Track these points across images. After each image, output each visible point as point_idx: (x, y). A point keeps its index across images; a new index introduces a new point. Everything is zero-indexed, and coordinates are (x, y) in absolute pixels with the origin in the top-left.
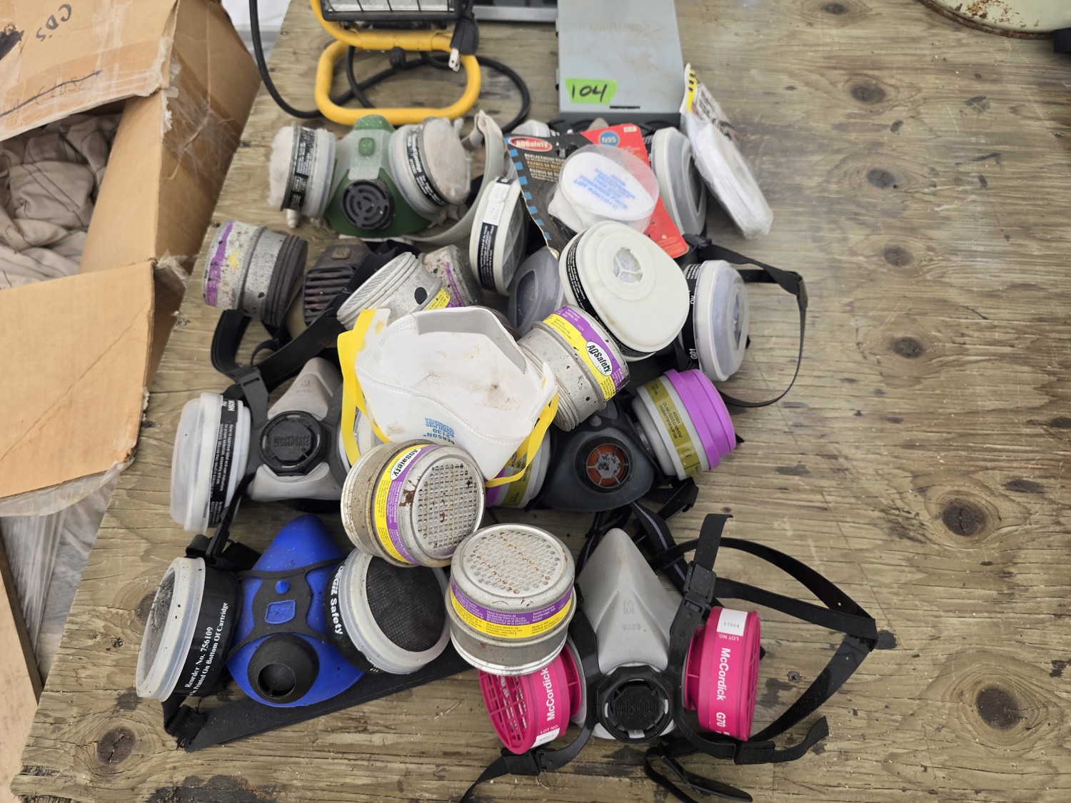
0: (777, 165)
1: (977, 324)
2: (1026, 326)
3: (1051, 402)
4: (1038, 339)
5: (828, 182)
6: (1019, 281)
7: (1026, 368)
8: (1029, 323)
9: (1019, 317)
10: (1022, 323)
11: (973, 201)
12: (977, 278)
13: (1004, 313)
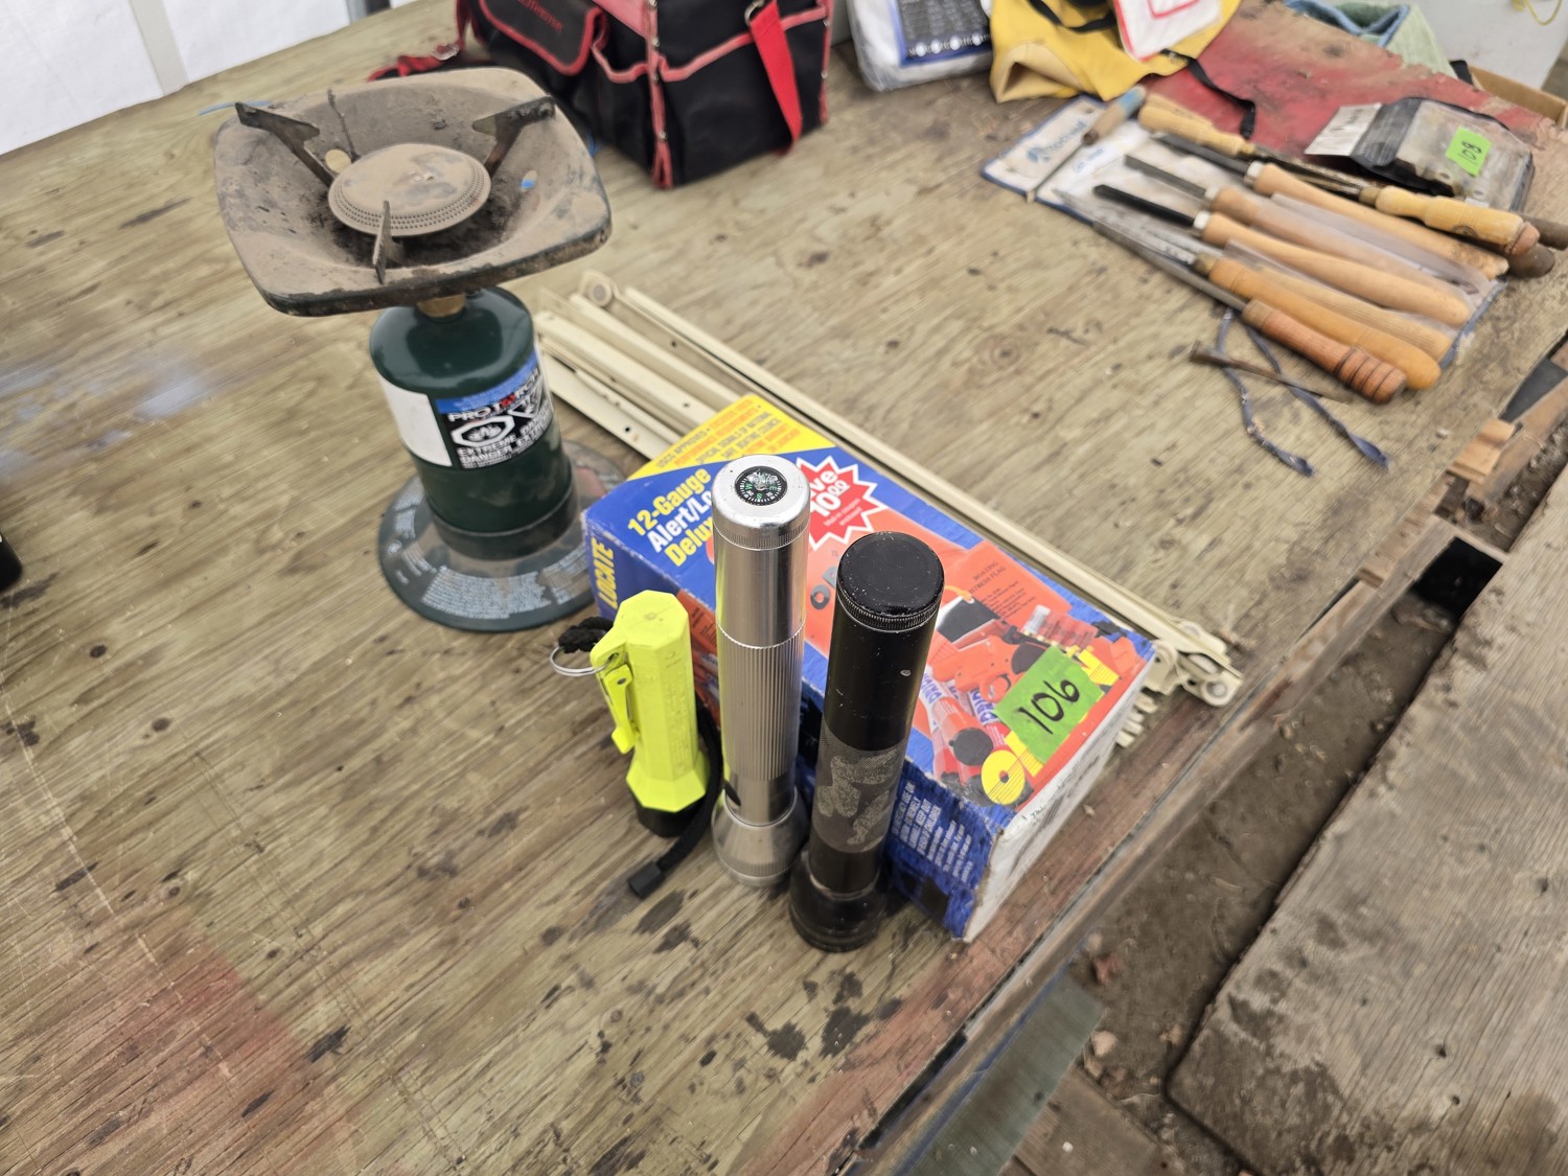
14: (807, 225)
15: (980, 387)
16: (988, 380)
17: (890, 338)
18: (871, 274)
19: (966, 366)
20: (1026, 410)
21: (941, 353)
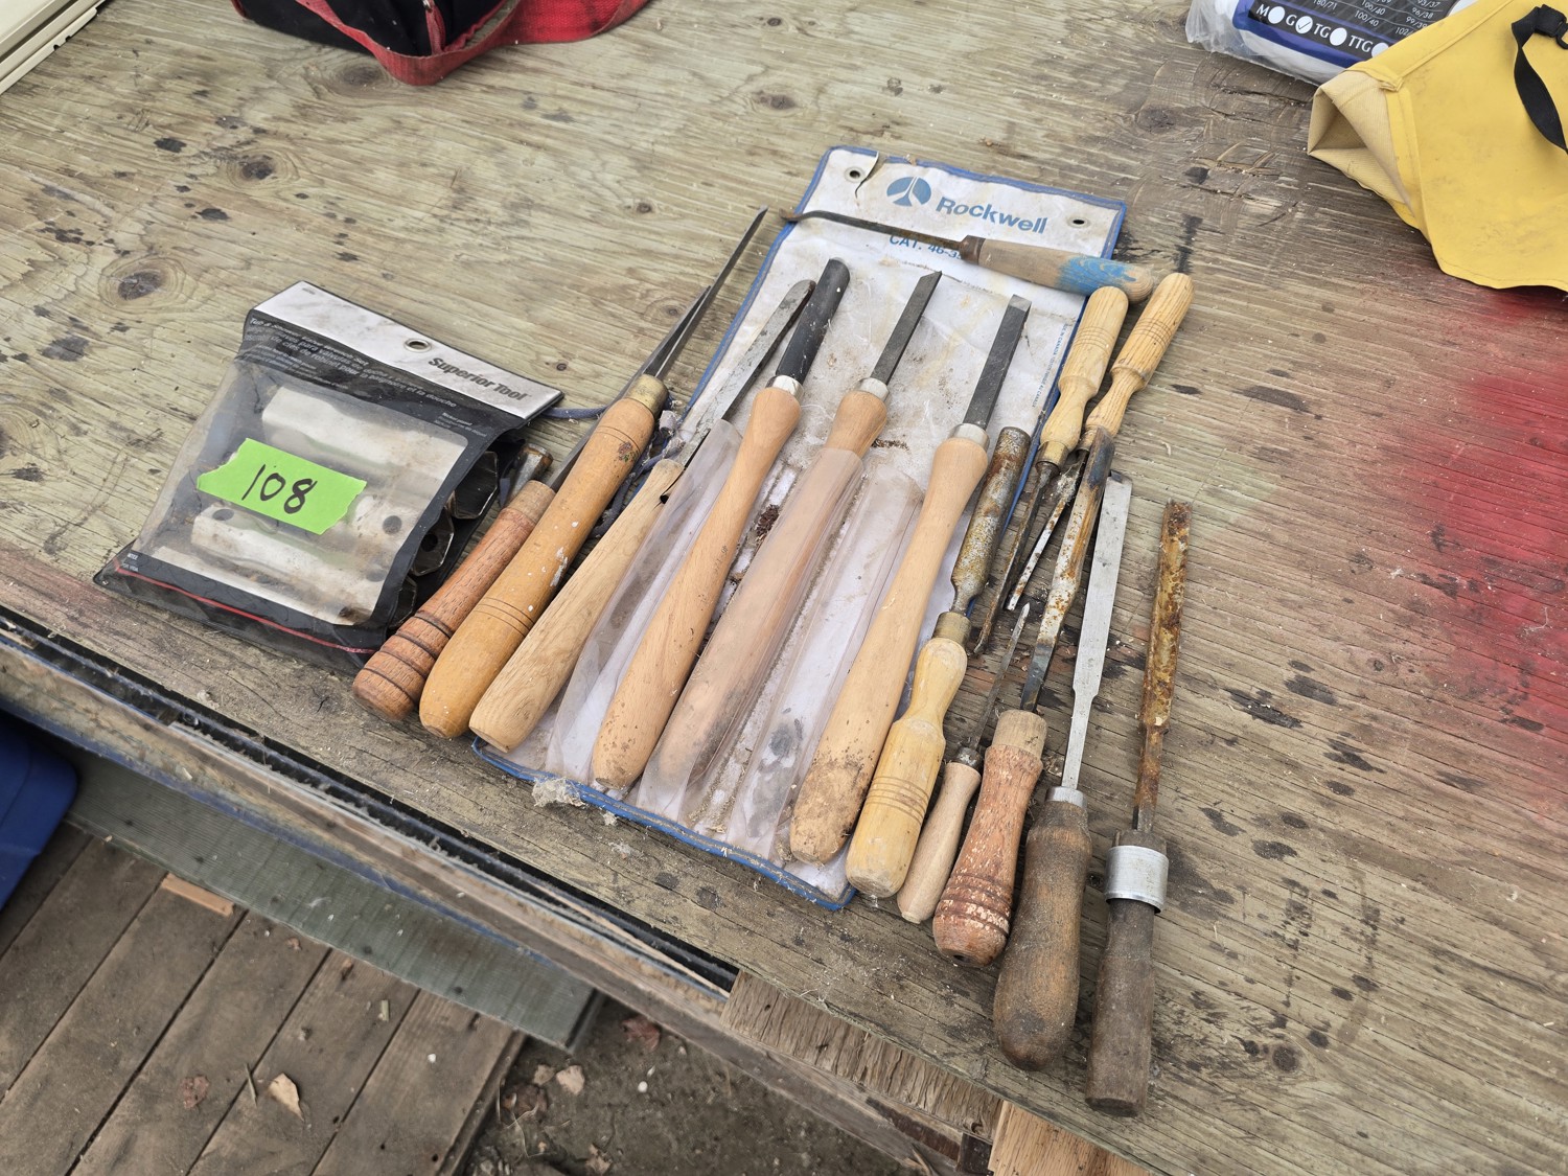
14: (843, 74)
15: (595, 304)
16: (612, 307)
17: (654, 203)
18: (774, 153)
19: (633, 282)
20: (565, 355)
21: (648, 253)
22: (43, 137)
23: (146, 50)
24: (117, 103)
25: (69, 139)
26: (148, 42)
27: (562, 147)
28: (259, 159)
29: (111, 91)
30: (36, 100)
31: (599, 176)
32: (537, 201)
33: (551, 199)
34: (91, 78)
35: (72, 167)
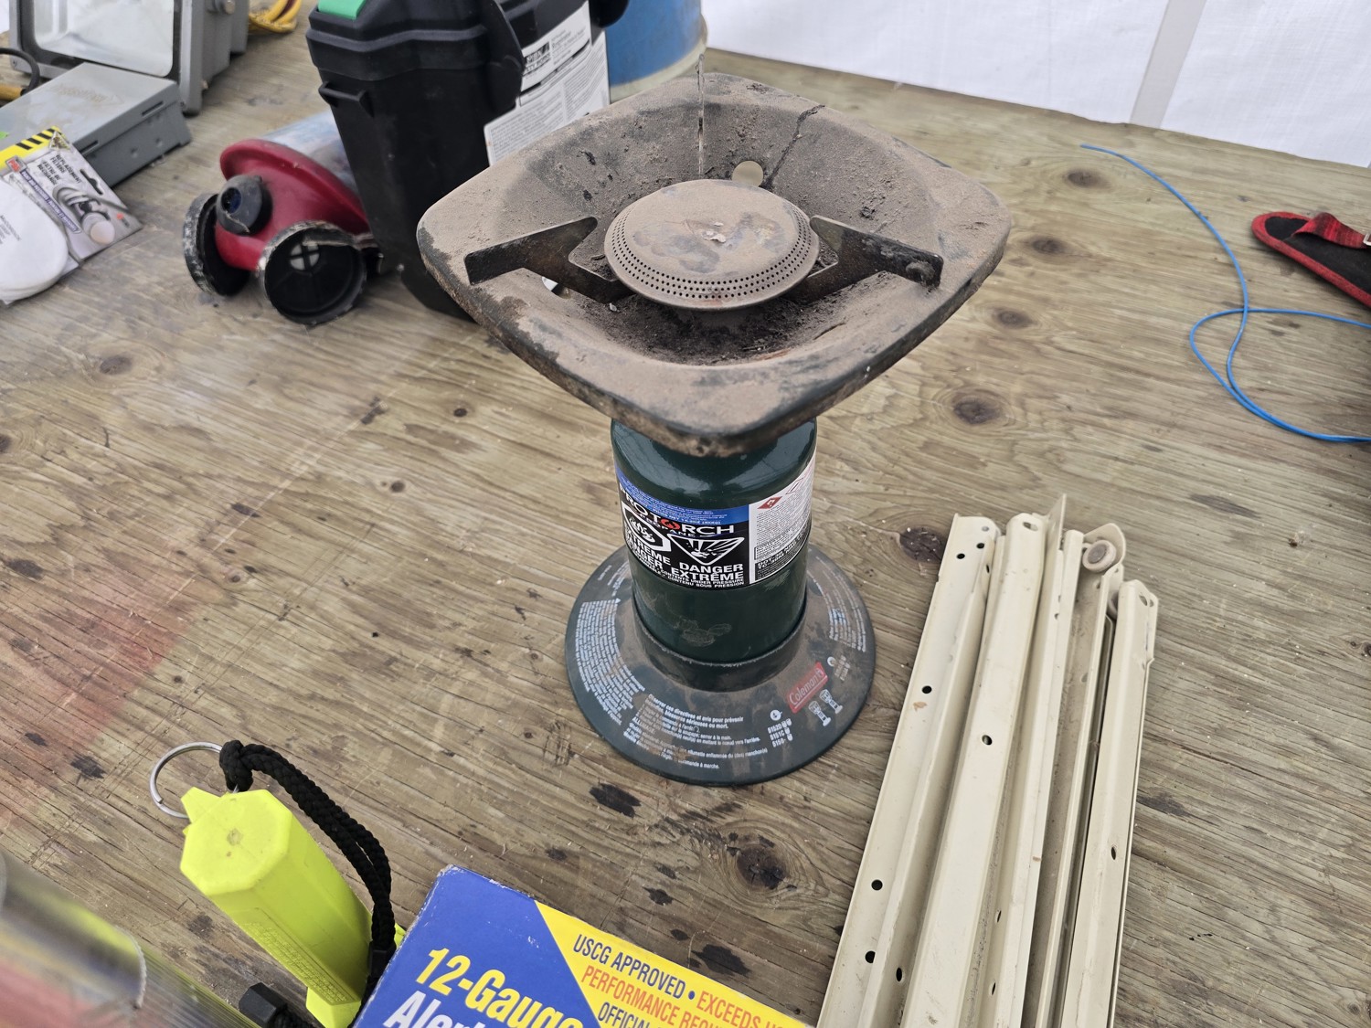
0: (138, 257)
1: (92, 448)
2: (135, 467)
3: (45, 544)
4: (126, 483)
5: (160, 284)
6: (196, 424)
7: (70, 504)
8: (142, 465)
9: (143, 456)
10: (136, 463)
11: (273, 341)
12: (161, 409)
13: (131, 448)
22: (427, 762)
23: (533, 610)
24: (516, 704)
25: (462, 770)
26: (533, 595)
27: (1197, 867)
28: (755, 842)
29: (501, 678)
30: (399, 686)
31: (1278, 933)
32: (1210, 983)
33: (1228, 981)
34: (467, 653)
35: (481, 829)
